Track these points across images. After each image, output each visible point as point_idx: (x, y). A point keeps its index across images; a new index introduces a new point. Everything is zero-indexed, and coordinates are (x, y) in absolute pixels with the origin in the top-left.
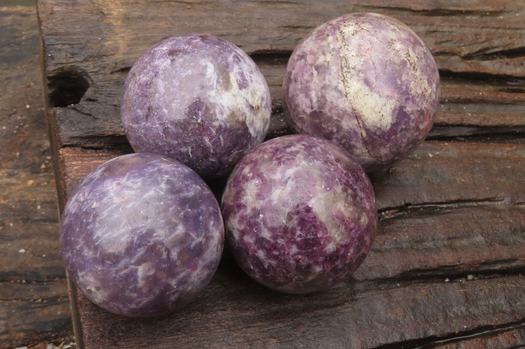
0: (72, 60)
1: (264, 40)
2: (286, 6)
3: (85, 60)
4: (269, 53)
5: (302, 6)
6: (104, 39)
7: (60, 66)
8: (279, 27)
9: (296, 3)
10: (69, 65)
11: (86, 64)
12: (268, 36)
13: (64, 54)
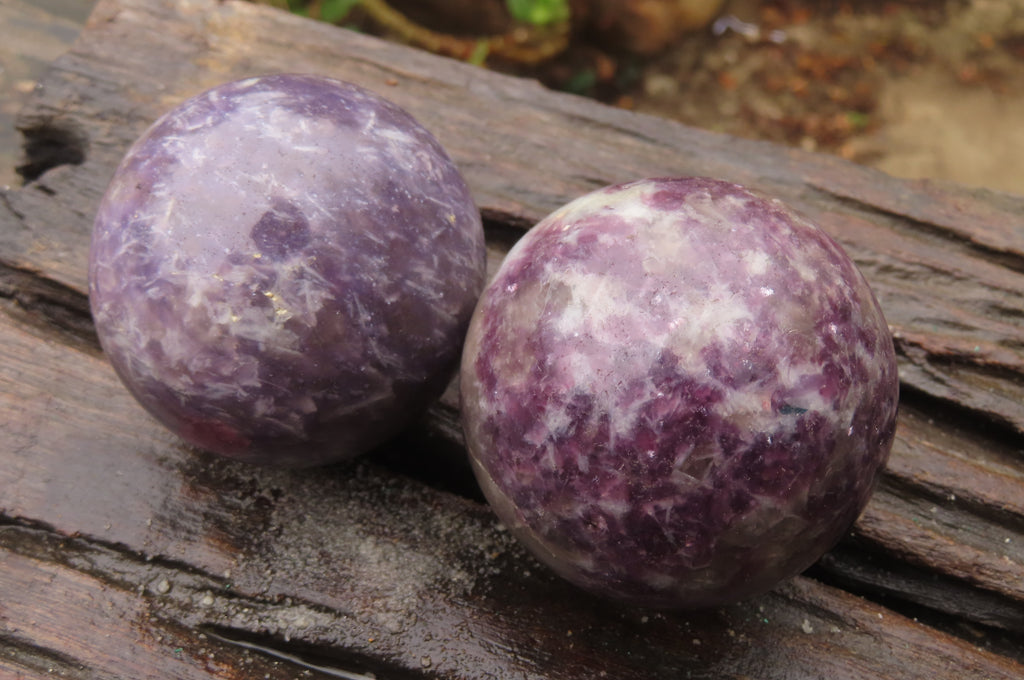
0: (74, 108)
1: (518, 192)
2: (627, 141)
3: (100, 116)
4: (513, 223)
5: (666, 151)
6: (168, 91)
7: (46, 113)
8: (575, 177)
9: (653, 141)
10: (65, 116)
11: (97, 123)
12: (533, 187)
13: (66, 91)
